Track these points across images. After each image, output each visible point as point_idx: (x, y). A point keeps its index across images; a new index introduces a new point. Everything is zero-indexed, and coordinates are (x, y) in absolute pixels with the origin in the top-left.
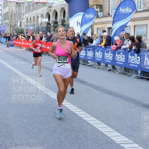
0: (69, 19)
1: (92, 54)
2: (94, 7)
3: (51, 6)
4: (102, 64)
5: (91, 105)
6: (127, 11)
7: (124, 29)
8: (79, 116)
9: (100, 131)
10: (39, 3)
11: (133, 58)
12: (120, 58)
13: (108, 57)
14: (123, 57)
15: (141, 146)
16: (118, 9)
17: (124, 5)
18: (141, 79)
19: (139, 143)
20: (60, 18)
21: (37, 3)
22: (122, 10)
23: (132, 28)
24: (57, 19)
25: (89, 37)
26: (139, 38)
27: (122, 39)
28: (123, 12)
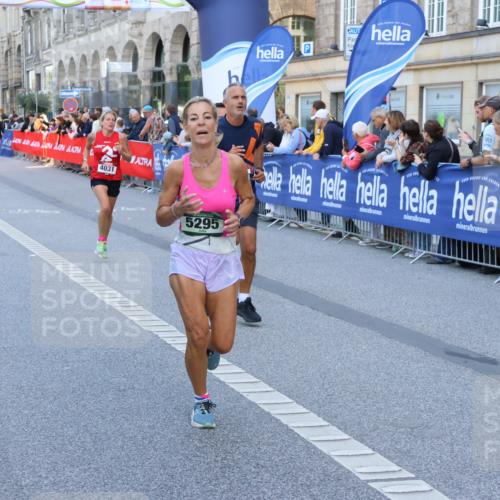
0: (202, 63)
1: (280, 182)
2: (285, 24)
3: (141, 19)
4: (313, 215)
5: (273, 354)
6: (394, 39)
7: (385, 97)
8: (233, 389)
9: (303, 439)
10: (102, 12)
11: (414, 196)
12: (373, 194)
13: (331, 193)
14: (382, 191)
15: (438, 488)
16: (365, 30)
17: (384, 19)
18: (439, 263)
19: (431, 479)
20: (171, 61)
21: (94, 9)
22: (379, 35)
23: (414, 93)
24: (163, 65)
25: (268, 124)
26: (436, 130)
27: (380, 132)
28: (382, 41)
